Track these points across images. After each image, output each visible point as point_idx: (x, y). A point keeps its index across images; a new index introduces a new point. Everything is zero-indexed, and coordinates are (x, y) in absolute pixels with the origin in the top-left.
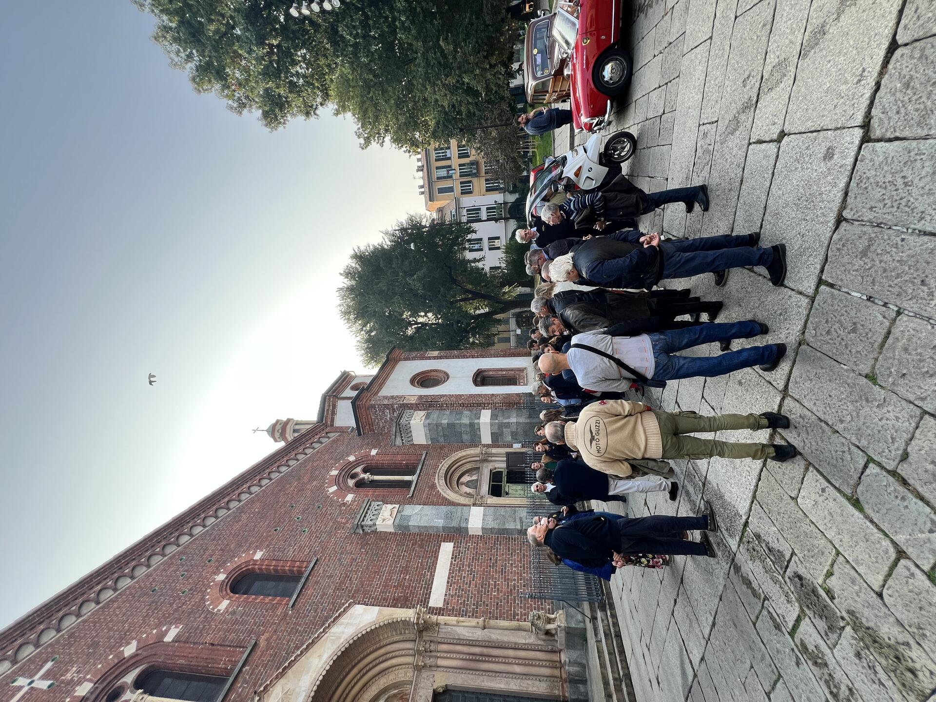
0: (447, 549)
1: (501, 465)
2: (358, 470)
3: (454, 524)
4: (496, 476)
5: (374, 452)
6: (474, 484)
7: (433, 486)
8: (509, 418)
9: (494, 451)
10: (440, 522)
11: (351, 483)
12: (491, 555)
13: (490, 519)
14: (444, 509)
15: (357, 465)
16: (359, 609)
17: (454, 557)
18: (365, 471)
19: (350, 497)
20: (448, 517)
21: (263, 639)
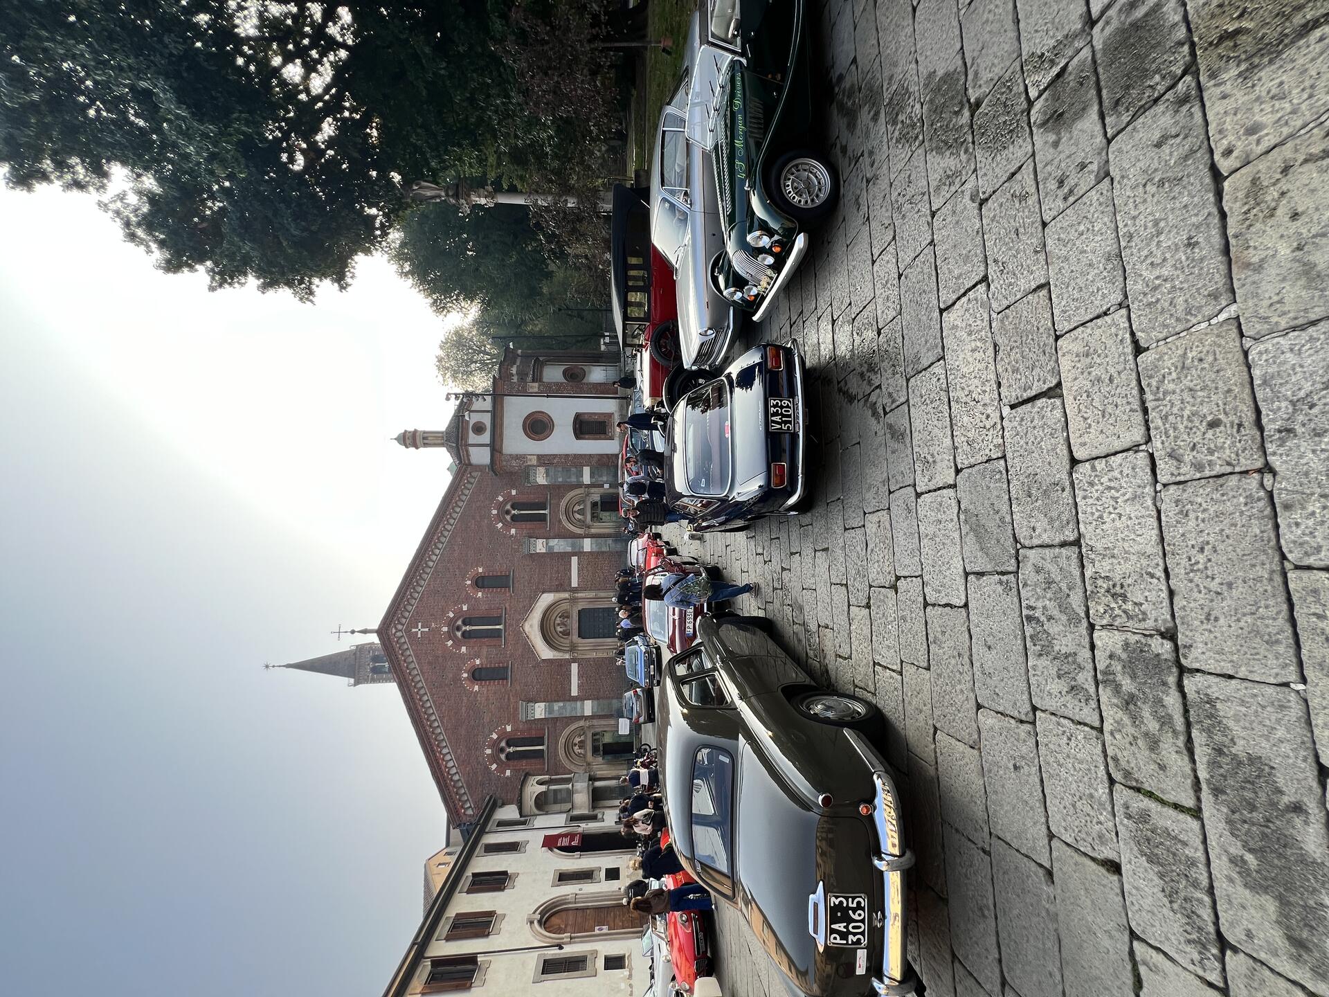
0: (574, 560)
1: (597, 498)
2: (508, 507)
3: (577, 550)
4: (594, 505)
5: (514, 492)
6: (581, 512)
7: (560, 521)
8: (601, 476)
9: (593, 490)
10: (569, 549)
11: (508, 518)
12: (596, 563)
13: (594, 546)
14: (570, 540)
15: (506, 503)
16: (545, 595)
17: (579, 564)
18: (513, 507)
19: (513, 531)
20: (573, 545)
21: (507, 605)
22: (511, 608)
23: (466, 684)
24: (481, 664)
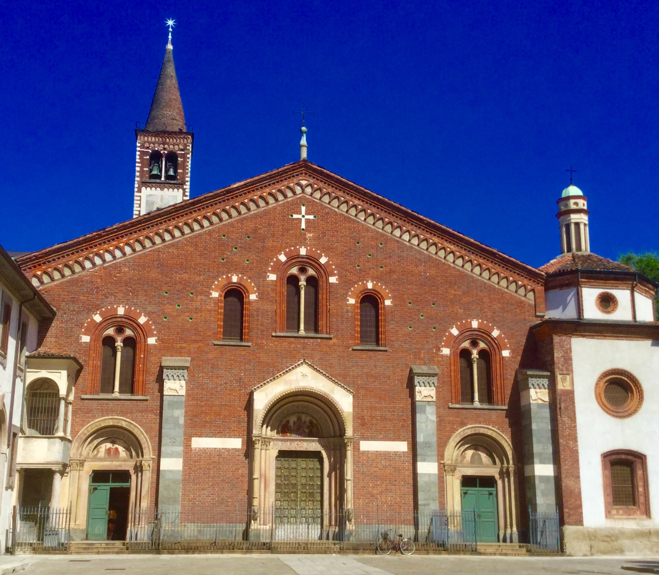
0: (402, 446)
3: (419, 450)
5: (506, 353)
7: (463, 424)
10: (421, 438)
11: (466, 344)
12: (399, 482)
13: (426, 479)
14: (434, 439)
15: (489, 342)
16: (351, 398)
17: (396, 453)
18: (482, 352)
19: (446, 351)
20: (427, 444)
21: (334, 341)
22: (330, 347)
23: (221, 281)
24: (250, 303)
